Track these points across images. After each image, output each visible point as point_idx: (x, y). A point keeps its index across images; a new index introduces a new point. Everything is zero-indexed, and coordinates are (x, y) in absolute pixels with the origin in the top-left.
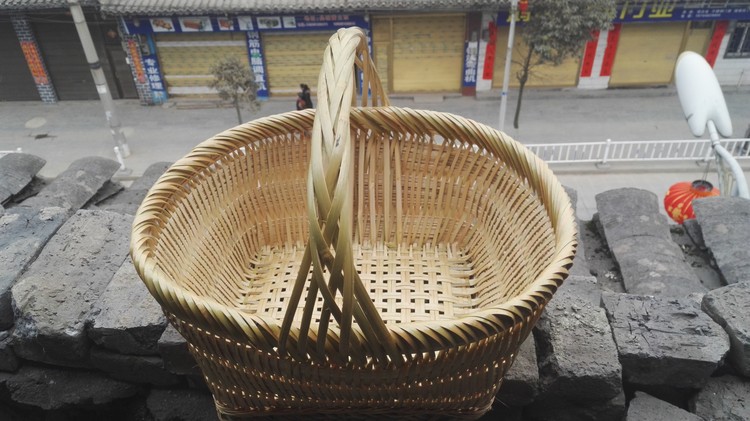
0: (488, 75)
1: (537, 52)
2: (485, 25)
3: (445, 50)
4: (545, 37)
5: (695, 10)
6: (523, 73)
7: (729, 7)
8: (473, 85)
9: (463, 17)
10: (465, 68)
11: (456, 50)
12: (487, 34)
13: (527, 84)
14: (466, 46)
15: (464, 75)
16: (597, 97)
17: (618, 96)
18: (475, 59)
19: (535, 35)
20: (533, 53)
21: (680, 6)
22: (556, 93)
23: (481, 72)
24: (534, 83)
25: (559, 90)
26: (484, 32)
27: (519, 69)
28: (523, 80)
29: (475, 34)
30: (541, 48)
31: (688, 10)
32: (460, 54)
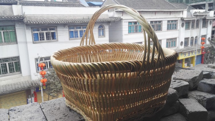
1: (51, 96)
2: (32, 92)
3: (20, 103)
4: (52, 91)
9: (25, 92)
11: (24, 102)
12: (34, 95)
14: (27, 100)
19: (49, 91)
26: (32, 95)
29: (30, 96)
30: (52, 94)
32: (26, 103)
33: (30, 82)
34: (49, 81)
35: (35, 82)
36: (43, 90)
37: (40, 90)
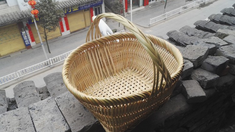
0: (33, 40)
1: (47, 29)
2: (25, 25)
3: (14, 37)
4: (48, 24)
5: (84, 6)
6: (45, 36)
7: (91, 4)
8: (29, 45)
9: (16, 24)
10: (24, 41)
11: (18, 36)
12: (27, 28)
13: (47, 39)
14: (21, 33)
15: (25, 43)
16: (69, 37)
17: (74, 35)
18: (26, 37)
19: (44, 24)
20: (46, 29)
21: (79, 6)
22: (57, 39)
23: (30, 40)
24: (50, 38)
25: (57, 38)
26: (25, 27)
27: (43, 35)
28: (46, 38)
29: (23, 29)
30: (48, 27)
31: (82, 7)
32: (20, 36)
33: (19, 14)
34: (42, 12)
35: (25, 13)
36: (37, 21)
37: (32, 22)
